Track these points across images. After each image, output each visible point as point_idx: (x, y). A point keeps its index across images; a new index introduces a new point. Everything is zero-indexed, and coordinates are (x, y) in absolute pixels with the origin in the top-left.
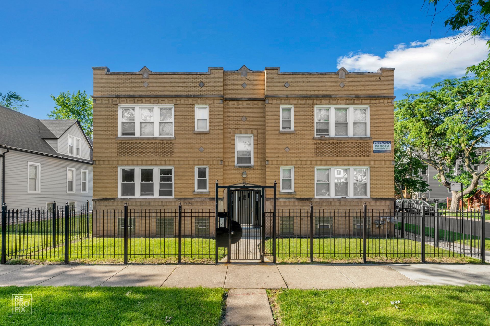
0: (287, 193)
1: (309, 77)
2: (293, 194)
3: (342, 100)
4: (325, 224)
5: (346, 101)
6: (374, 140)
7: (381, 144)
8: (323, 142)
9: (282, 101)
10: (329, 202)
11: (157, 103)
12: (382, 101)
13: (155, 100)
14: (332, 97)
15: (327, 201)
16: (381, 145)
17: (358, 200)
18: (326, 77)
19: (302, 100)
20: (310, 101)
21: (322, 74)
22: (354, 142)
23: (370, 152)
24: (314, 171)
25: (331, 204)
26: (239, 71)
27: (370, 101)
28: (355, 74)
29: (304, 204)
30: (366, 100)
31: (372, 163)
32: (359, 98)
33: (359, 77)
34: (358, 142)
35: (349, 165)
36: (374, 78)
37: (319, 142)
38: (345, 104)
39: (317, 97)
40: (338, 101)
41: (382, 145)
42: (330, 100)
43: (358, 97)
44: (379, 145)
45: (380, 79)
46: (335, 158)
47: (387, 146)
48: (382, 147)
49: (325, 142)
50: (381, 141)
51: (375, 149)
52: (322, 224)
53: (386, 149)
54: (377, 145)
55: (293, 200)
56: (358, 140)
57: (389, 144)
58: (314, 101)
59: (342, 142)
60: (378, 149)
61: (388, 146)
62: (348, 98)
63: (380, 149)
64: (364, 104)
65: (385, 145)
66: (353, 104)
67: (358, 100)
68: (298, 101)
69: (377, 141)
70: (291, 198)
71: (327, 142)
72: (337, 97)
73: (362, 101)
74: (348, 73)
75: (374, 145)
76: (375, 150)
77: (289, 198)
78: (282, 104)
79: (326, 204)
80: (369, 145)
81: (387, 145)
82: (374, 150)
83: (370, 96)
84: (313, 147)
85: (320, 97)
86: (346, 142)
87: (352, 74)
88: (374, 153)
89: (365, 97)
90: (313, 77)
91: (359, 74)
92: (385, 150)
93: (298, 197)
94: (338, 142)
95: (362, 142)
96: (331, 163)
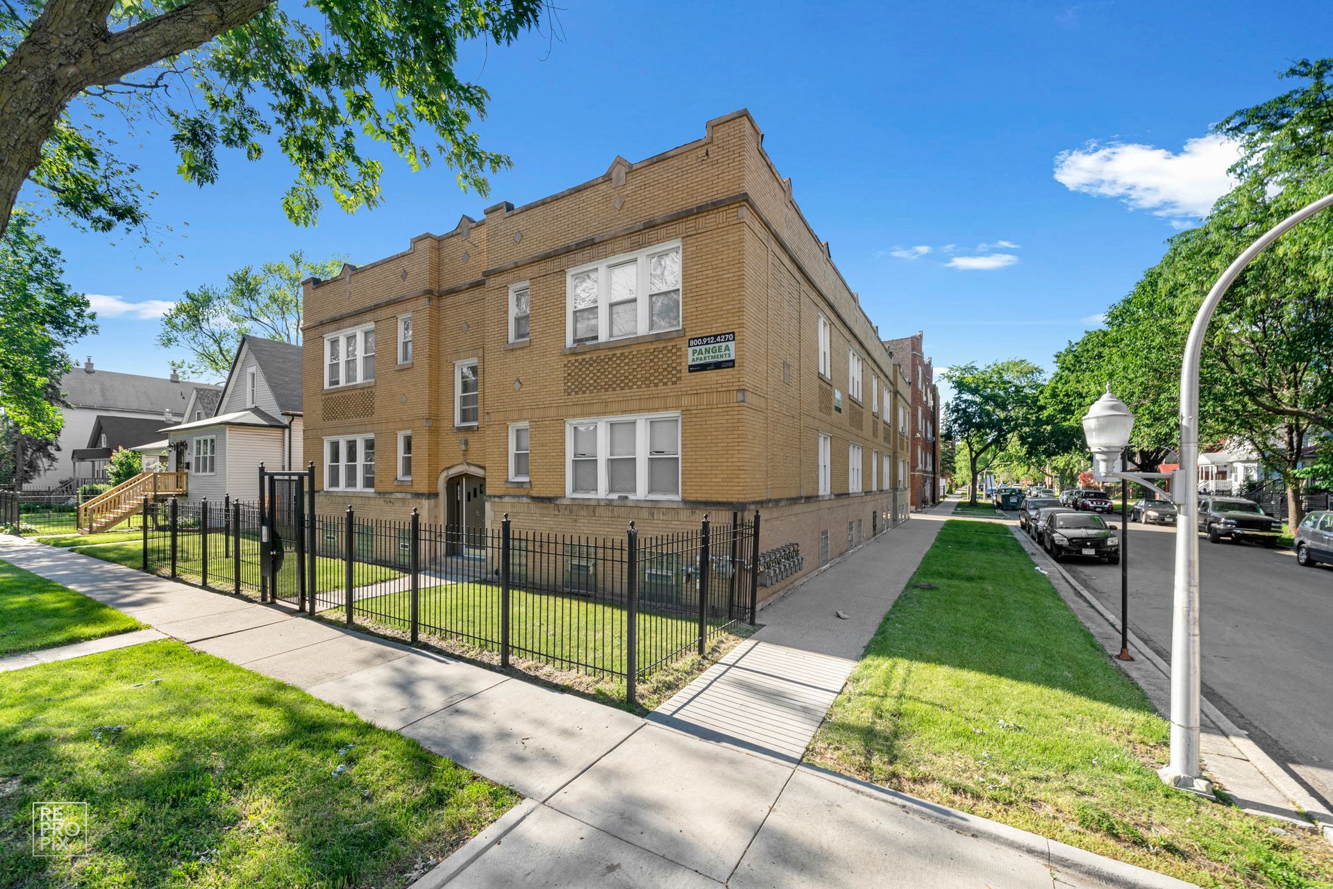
0: (515, 485)
1: (556, 204)
2: (525, 486)
3: (618, 245)
4: (583, 563)
5: (627, 243)
6: (690, 334)
7: (707, 343)
8: (580, 358)
9: (511, 276)
10: (591, 508)
11: (357, 324)
12: (709, 220)
13: (356, 319)
14: (596, 241)
15: (588, 506)
16: (707, 346)
17: (649, 505)
18: (588, 193)
19: (543, 265)
20: (557, 262)
21: (578, 190)
22: (643, 348)
23: (680, 372)
24: (563, 432)
25: (594, 512)
26: (459, 231)
27: (681, 227)
28: (646, 164)
29: (545, 511)
30: (671, 229)
31: (685, 401)
32: (654, 226)
33: (656, 167)
34: (652, 347)
35: (631, 411)
36: (692, 157)
37: (572, 359)
38: (624, 251)
39: (568, 250)
40: (609, 247)
41: (711, 346)
42: (594, 251)
43: (651, 226)
44: (703, 348)
45: (707, 154)
46: (605, 396)
47: (723, 349)
48: (711, 354)
49: (584, 356)
50: (707, 337)
51: (693, 360)
52: (575, 562)
53: (722, 356)
54: (698, 348)
55: (525, 500)
56: (652, 342)
57: (729, 340)
58: (564, 260)
59: (618, 352)
60: (701, 359)
61: (727, 348)
62: (630, 233)
63: (705, 358)
64: (668, 238)
65: (717, 345)
66: (640, 246)
67: (653, 234)
68: (535, 270)
69: (697, 339)
70: (523, 496)
71: (587, 357)
72: (605, 238)
73: (662, 232)
74: (631, 166)
75: (690, 350)
76: (694, 363)
77: (519, 497)
78: (512, 282)
79: (584, 513)
80: (677, 353)
81: (724, 345)
82: (690, 363)
83: (678, 214)
84: (561, 374)
85: (573, 248)
86: (626, 351)
87: (639, 166)
88: (690, 371)
89: (667, 219)
90: (562, 203)
91: (655, 160)
92: (720, 360)
93: (534, 493)
94: (610, 353)
95: (661, 345)
96: (596, 408)
